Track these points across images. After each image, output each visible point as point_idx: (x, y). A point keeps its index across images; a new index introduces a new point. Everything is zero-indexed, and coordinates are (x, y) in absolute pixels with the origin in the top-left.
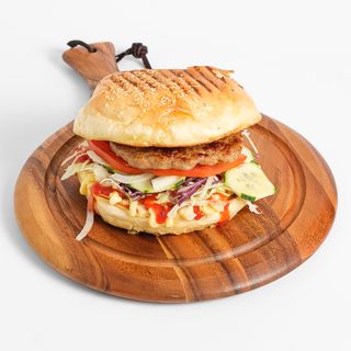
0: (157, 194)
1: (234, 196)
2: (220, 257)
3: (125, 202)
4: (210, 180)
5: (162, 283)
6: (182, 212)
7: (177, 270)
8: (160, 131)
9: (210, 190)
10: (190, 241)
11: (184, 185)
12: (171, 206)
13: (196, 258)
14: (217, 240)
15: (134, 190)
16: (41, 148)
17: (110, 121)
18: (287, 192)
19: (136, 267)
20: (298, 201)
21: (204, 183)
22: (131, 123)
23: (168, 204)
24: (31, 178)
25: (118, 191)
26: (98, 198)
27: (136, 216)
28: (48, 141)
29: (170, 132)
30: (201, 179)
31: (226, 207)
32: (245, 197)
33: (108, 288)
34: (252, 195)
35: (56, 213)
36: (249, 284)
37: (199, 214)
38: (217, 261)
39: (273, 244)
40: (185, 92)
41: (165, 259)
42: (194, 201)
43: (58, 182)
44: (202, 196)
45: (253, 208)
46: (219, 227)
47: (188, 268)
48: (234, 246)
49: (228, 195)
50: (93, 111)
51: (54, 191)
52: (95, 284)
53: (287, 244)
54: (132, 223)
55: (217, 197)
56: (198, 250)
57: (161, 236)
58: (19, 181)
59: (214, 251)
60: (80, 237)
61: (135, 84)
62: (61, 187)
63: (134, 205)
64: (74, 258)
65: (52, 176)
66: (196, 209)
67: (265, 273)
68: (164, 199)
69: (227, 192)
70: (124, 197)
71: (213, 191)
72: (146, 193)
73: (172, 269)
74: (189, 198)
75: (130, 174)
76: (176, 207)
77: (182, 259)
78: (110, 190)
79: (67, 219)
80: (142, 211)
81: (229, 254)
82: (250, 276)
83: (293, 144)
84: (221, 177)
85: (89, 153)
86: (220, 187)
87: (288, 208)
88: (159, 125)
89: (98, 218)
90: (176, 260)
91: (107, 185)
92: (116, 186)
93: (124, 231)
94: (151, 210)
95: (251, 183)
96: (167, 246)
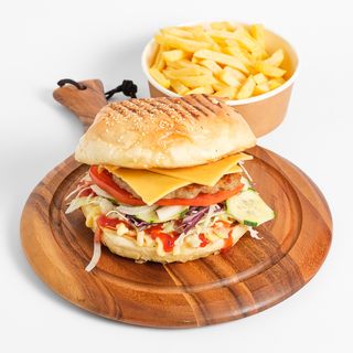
0: (162, 224)
1: (236, 223)
2: (226, 282)
3: (132, 233)
4: (213, 208)
5: (174, 309)
6: (189, 240)
7: (187, 296)
8: (160, 154)
9: (213, 218)
10: (196, 268)
11: (188, 214)
12: (177, 235)
13: (204, 284)
14: (222, 266)
15: (139, 221)
16: (41, 184)
17: (111, 145)
18: (285, 217)
19: (147, 295)
20: (296, 225)
21: (207, 211)
22: (131, 147)
23: (173, 233)
24: (35, 213)
25: (124, 222)
26: (105, 230)
27: (144, 247)
28: (48, 176)
29: (169, 154)
30: (203, 208)
31: (230, 234)
32: (247, 223)
33: (121, 316)
34: (254, 221)
35: (64, 247)
36: (256, 306)
37: (204, 241)
38: (224, 286)
39: (276, 268)
40: (183, 116)
41: (173, 285)
42: (199, 229)
43: (63, 215)
44: (206, 224)
45: (254, 234)
46: (223, 253)
47: (197, 294)
48: (239, 271)
49: (231, 222)
50: (94, 137)
51: (59, 225)
52: (108, 313)
53: (290, 267)
54: (140, 252)
55: (221, 225)
56: (204, 275)
57: (167, 264)
58: (23, 217)
59: (220, 276)
60: (89, 268)
61: (134, 111)
62: (65, 221)
63: (141, 235)
64: (85, 289)
65: (55, 210)
66: (202, 236)
67: (271, 296)
68: (169, 229)
69: (229, 219)
70: (131, 228)
71: (216, 219)
72: (151, 223)
73: (182, 295)
74: (193, 226)
75: (135, 205)
76: (182, 236)
77: (191, 285)
78: (117, 221)
79: (75, 252)
80: (150, 241)
81: (234, 279)
82: (257, 299)
83: (285, 171)
84: (223, 205)
85: (92, 187)
86: (222, 215)
87: (287, 232)
88: (158, 148)
89: (105, 249)
90: (184, 286)
91: (113, 216)
92: (122, 217)
93: (132, 261)
94: (158, 240)
95: (251, 210)
96: (174, 274)
